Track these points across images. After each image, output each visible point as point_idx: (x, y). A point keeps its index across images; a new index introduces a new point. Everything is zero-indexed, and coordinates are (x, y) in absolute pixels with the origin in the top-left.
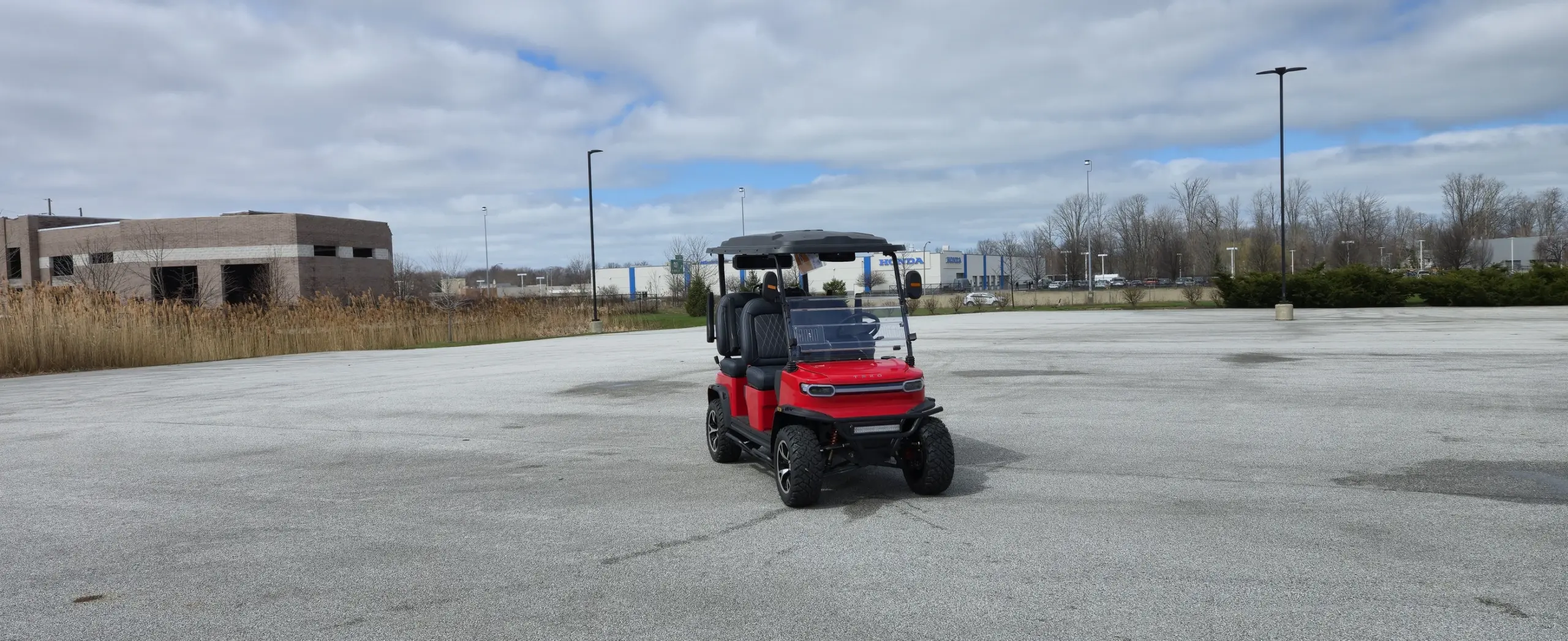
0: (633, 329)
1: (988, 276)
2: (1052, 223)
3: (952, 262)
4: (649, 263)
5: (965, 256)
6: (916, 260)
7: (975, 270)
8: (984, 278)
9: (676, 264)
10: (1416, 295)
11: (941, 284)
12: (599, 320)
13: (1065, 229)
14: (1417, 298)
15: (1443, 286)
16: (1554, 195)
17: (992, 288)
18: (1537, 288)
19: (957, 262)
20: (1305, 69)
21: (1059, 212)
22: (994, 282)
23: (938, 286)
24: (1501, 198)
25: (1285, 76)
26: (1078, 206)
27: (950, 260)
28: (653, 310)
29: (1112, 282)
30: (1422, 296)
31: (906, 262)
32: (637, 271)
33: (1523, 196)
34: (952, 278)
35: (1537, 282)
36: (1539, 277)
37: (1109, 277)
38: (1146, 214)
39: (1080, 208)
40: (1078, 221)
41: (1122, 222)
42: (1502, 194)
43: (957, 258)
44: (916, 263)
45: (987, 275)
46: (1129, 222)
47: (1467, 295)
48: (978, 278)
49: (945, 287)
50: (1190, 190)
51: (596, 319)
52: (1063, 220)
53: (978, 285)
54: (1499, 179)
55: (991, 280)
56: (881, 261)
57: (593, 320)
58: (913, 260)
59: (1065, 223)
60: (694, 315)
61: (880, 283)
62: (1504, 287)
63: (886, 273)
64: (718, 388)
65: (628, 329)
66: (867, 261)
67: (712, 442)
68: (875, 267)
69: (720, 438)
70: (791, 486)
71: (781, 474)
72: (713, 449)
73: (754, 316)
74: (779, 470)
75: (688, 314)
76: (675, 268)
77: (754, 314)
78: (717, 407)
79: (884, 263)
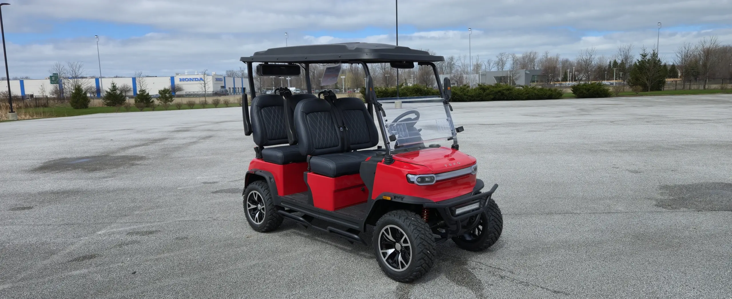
0: (35, 117)
1: (236, 88)
3: (218, 81)
4: (31, 78)
5: (224, 77)
6: (199, 79)
7: (229, 85)
8: (234, 88)
9: (53, 79)
11: (213, 91)
12: (14, 112)
17: (238, 93)
19: (221, 81)
22: (239, 91)
23: (211, 92)
27: (218, 80)
28: (45, 106)
29: (295, 91)
31: (194, 80)
32: (26, 82)
34: (219, 89)
35: (481, 92)
36: (481, 90)
43: (220, 79)
44: (200, 80)
45: (235, 87)
47: (457, 97)
48: (231, 89)
49: (215, 93)
51: (12, 112)
53: (231, 92)
55: (237, 90)
56: (180, 79)
57: (10, 112)
58: (198, 79)
60: (77, 108)
61: (180, 91)
62: (469, 94)
63: (183, 85)
64: (258, 173)
65: (32, 117)
66: (172, 79)
67: (253, 217)
68: (177, 82)
69: (265, 213)
70: (407, 266)
71: (386, 253)
72: (255, 222)
73: (307, 114)
74: (382, 249)
75: (72, 108)
76: (53, 81)
77: (306, 113)
78: (259, 188)
79: (182, 80)
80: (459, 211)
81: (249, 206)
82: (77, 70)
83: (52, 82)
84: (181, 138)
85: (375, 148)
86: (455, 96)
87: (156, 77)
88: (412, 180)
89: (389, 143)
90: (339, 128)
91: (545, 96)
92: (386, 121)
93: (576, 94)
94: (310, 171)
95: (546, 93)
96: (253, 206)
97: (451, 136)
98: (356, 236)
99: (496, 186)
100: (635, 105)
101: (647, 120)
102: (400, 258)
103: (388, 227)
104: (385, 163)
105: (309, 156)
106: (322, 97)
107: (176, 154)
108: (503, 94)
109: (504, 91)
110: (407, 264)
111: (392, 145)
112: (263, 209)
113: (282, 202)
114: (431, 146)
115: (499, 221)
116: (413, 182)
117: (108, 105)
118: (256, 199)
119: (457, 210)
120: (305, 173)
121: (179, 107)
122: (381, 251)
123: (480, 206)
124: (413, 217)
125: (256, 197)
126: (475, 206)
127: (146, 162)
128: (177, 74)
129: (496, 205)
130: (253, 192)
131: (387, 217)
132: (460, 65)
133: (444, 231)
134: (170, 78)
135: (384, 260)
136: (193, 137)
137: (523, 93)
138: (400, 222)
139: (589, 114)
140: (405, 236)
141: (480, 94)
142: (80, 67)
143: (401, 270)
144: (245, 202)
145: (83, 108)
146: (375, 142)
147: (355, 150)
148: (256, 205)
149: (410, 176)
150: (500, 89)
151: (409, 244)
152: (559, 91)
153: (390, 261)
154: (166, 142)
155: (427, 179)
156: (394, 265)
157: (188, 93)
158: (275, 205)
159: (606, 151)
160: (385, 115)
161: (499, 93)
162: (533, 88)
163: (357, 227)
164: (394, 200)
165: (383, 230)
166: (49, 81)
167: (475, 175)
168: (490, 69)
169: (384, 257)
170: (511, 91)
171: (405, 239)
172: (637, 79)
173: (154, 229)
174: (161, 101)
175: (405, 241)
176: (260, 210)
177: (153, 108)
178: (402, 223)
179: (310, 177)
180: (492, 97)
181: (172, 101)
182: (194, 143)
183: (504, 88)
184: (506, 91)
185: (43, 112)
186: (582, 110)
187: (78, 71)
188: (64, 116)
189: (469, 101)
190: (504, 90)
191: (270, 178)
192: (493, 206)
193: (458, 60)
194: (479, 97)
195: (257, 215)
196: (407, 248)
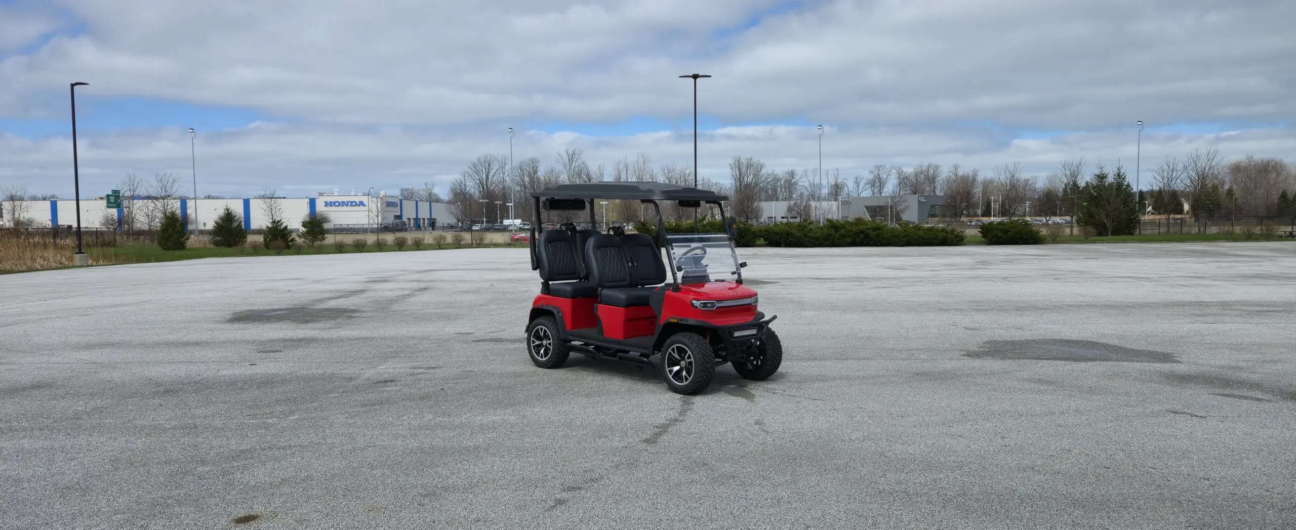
0: (101, 262)
1: (420, 219)
2: (467, 176)
3: (390, 206)
5: (401, 201)
6: (358, 203)
7: (409, 213)
8: (417, 220)
9: (112, 199)
10: (762, 239)
11: (382, 224)
12: (84, 253)
13: (477, 182)
14: (762, 241)
15: (778, 233)
16: (792, 174)
17: (425, 229)
18: (831, 236)
19: (395, 206)
20: (711, 76)
21: (473, 168)
22: (424, 224)
23: (378, 226)
24: (763, 174)
25: (697, 80)
26: (487, 164)
27: (390, 204)
29: (519, 226)
30: (765, 240)
31: (350, 204)
32: (59, 204)
33: (775, 173)
34: (390, 220)
37: (518, 222)
38: (539, 173)
39: (489, 166)
40: (488, 176)
41: (522, 178)
42: (764, 171)
43: (394, 203)
44: (359, 205)
45: (419, 217)
46: (527, 179)
47: (793, 240)
48: (412, 220)
49: (384, 227)
50: (570, 157)
51: (80, 252)
52: (476, 175)
53: (412, 225)
54: (762, 162)
55: (422, 222)
56: (326, 202)
57: (77, 253)
58: (356, 202)
59: (477, 177)
60: (168, 249)
61: (327, 222)
62: (812, 235)
63: (330, 213)
64: (545, 307)
65: (96, 262)
66: (312, 202)
67: (538, 353)
68: (320, 207)
69: (551, 348)
70: (690, 379)
71: (672, 370)
72: (539, 358)
73: (598, 249)
74: (668, 367)
75: (160, 248)
76: (111, 203)
77: (597, 247)
78: (546, 323)
79: (329, 204)
80: (737, 334)
81: (534, 342)
82: (170, 184)
83: (109, 205)
84: (385, 291)
85: (663, 284)
86: (790, 239)
87: (285, 198)
88: (695, 305)
89: (676, 273)
90: (628, 263)
91: (935, 241)
92: (674, 253)
93: (987, 237)
94: (600, 303)
95: (936, 237)
96: (537, 343)
97: (735, 270)
98: (645, 359)
99: (775, 317)
100: (1071, 257)
101: (1057, 277)
102: (684, 373)
103: (674, 346)
104: (673, 291)
105: (600, 289)
106: (612, 233)
107: (395, 307)
108: (867, 236)
109: (869, 231)
110: (690, 377)
111: (680, 275)
112: (550, 344)
113: (570, 335)
114: (716, 281)
115: (779, 351)
116: (696, 307)
117: (217, 244)
118: (542, 334)
119: (735, 333)
120: (595, 305)
121: (340, 249)
122: (667, 369)
123: (757, 332)
124: (696, 337)
125: (541, 332)
126: (753, 332)
127: (364, 315)
128: (321, 194)
129: (776, 336)
130: (539, 327)
131: (673, 338)
132: (807, 184)
133: (724, 353)
134: (308, 200)
135: (670, 377)
136: (402, 289)
137: (899, 235)
138: (686, 341)
139: (985, 268)
140: (689, 352)
141: (829, 235)
142: (174, 181)
143: (685, 383)
144: (529, 339)
145: (178, 249)
146: (663, 278)
147: (643, 286)
148: (540, 341)
149: (694, 302)
150: (862, 227)
151: (692, 359)
152: (959, 233)
153: (676, 378)
154: (372, 294)
155: (709, 305)
156: (679, 380)
157: (338, 226)
158: (562, 338)
159: (960, 310)
160: (673, 249)
161: (861, 235)
162: (917, 226)
163: (646, 351)
164: (680, 322)
165: (670, 350)
166: (104, 202)
167: (756, 307)
168: (859, 192)
169: (671, 374)
170: (880, 232)
171: (689, 355)
172: (1091, 216)
173: (433, 366)
174: (305, 238)
175: (689, 357)
176: (546, 346)
177: (298, 251)
178: (687, 341)
179: (601, 310)
180: (849, 240)
181: (324, 239)
182: (409, 295)
183: (868, 227)
184: (873, 231)
185: (115, 255)
186: (983, 263)
187: (170, 189)
188: (149, 260)
189: (811, 247)
190: (869, 229)
191: (558, 313)
192: (773, 336)
193: (802, 176)
194: (829, 240)
195: (542, 351)
196: (690, 363)
